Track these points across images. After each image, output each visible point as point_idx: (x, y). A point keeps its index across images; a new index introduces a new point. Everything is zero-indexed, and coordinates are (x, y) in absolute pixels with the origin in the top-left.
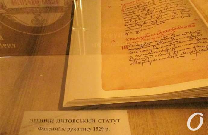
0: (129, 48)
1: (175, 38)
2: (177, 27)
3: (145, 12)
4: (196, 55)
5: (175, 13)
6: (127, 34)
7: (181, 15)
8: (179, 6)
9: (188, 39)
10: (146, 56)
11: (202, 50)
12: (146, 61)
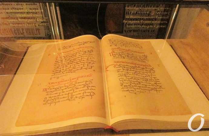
0: (48, 91)
1: (76, 85)
2: (80, 77)
3: (69, 61)
4: (82, 100)
5: (84, 65)
6: (51, 79)
7: (87, 67)
8: (89, 59)
9: (83, 86)
10: (55, 97)
11: (87, 95)
12: (53, 102)
